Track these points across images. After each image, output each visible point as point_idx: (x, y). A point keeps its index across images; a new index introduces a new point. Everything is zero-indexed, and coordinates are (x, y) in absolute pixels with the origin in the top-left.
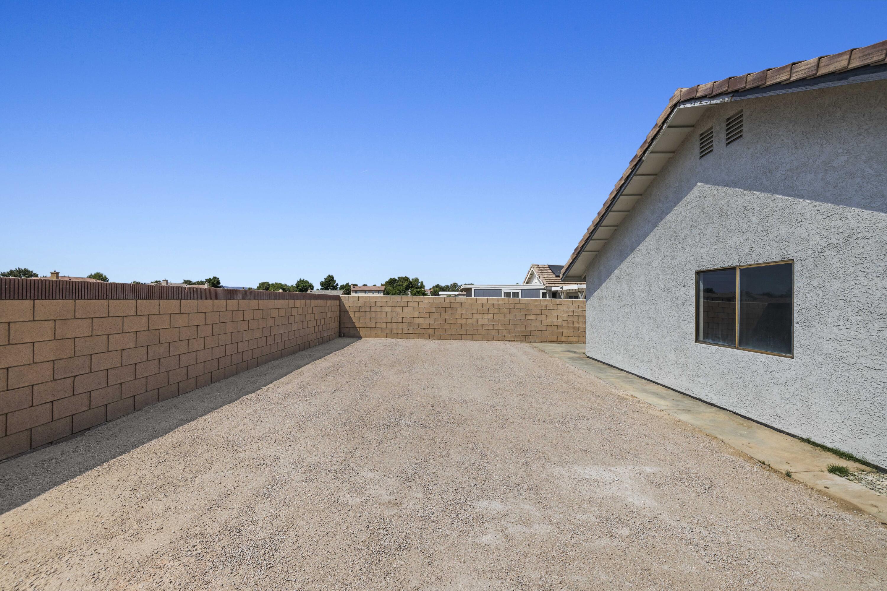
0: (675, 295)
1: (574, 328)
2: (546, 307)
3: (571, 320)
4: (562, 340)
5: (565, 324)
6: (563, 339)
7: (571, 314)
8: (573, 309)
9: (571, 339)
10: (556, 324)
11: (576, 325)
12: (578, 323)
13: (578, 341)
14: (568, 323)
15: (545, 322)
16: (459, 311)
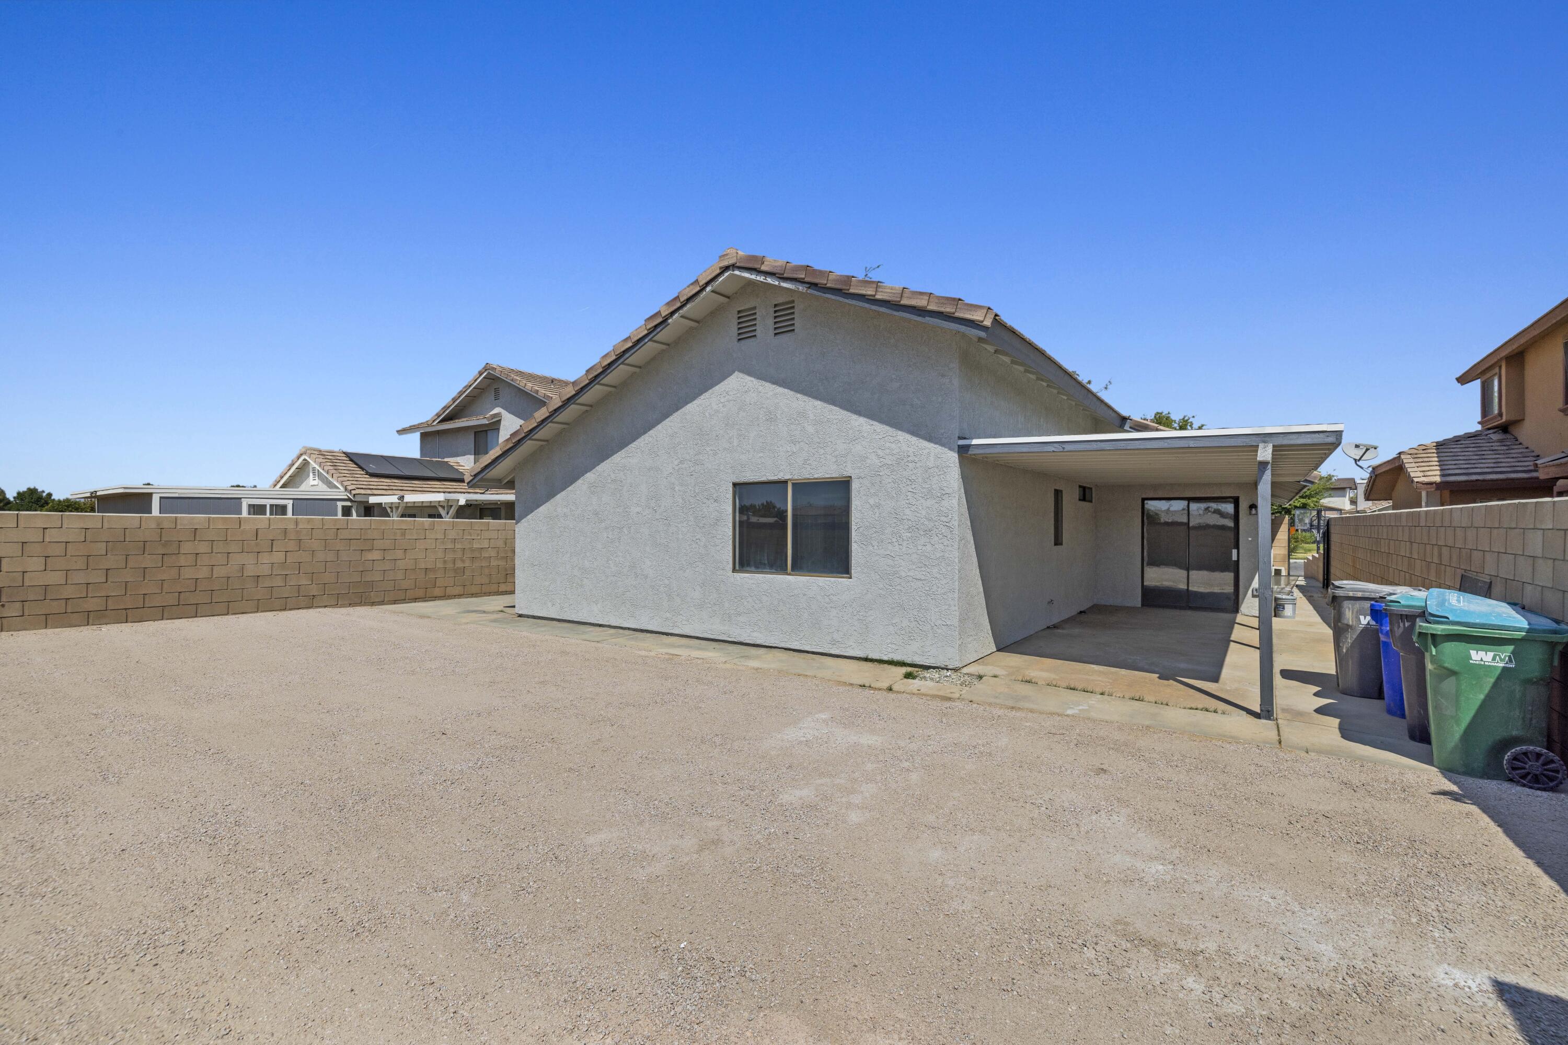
0: (700, 513)
1: (456, 570)
2: (403, 534)
3: (450, 556)
4: (435, 595)
5: (440, 565)
6: (437, 592)
7: (450, 546)
8: (454, 537)
9: (450, 591)
10: (423, 566)
11: (459, 564)
12: (463, 561)
13: (462, 593)
14: (445, 562)
15: (401, 564)
16: (187, 548)
